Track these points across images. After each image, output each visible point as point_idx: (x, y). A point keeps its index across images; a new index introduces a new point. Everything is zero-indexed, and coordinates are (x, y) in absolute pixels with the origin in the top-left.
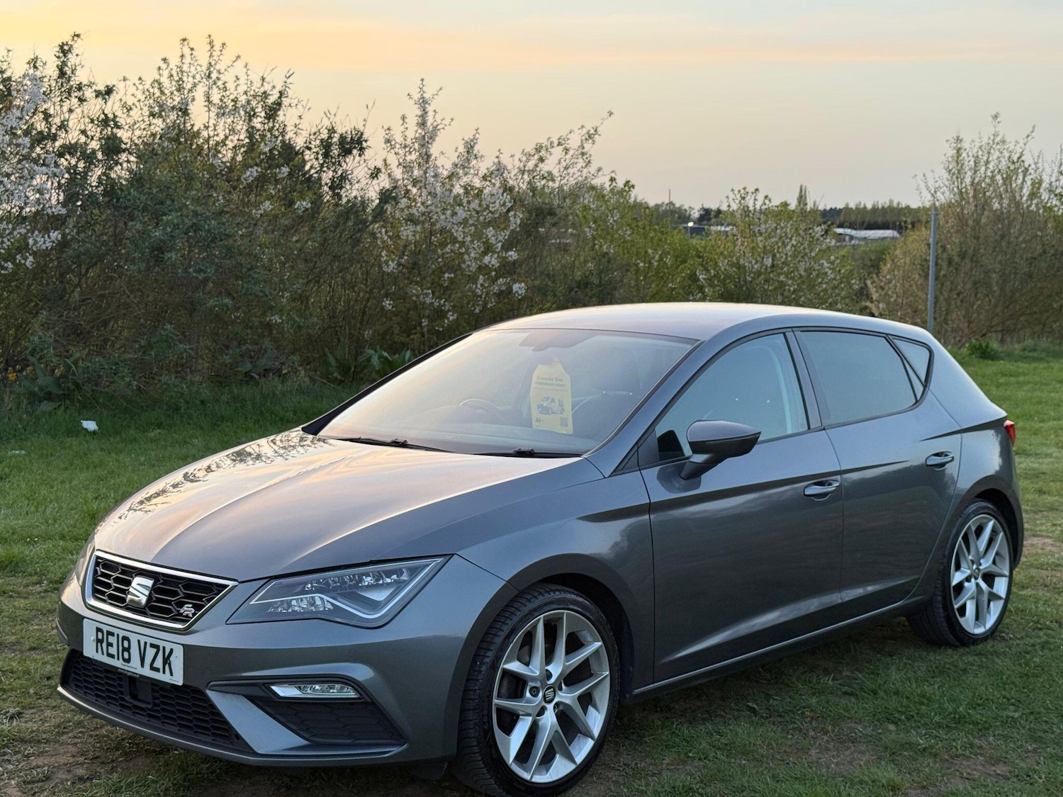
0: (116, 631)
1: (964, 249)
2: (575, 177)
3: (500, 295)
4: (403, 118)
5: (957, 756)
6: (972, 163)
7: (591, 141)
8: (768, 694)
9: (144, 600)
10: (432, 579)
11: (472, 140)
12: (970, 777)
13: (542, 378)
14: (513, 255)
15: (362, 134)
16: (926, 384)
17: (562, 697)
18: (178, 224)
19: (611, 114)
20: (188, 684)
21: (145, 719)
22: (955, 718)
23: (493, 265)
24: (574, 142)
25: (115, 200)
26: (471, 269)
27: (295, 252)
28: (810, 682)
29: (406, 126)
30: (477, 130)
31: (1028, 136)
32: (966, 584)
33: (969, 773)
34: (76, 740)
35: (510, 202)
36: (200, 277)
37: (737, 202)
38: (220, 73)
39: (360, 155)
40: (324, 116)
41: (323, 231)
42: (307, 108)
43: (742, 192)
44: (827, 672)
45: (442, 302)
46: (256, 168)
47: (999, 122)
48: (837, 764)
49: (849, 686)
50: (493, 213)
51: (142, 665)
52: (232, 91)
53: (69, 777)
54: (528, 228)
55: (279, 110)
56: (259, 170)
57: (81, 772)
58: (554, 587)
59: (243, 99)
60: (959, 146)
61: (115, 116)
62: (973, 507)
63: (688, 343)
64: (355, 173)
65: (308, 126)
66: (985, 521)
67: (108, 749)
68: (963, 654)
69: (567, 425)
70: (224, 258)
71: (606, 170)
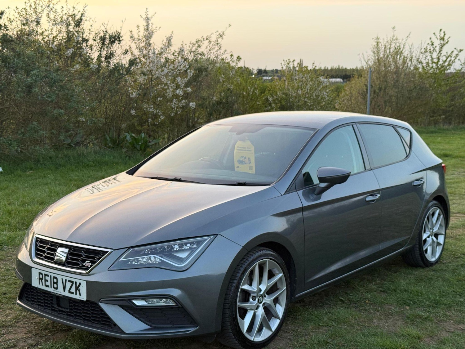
0: (50, 274)
1: (380, 86)
2: (214, 54)
3: (183, 108)
4: (138, 27)
5: (441, 321)
6: (383, 48)
7: (221, 38)
8: (346, 293)
9: (64, 259)
10: (209, 246)
11: (170, 37)
12: (450, 331)
13: (240, 148)
14: (189, 90)
15: (120, 33)
16: (410, 146)
17: (266, 300)
18: (38, 75)
19: (230, 25)
20: (89, 300)
21: (65, 317)
22: (435, 302)
23: (181, 94)
24: (213, 38)
25: (8, 64)
26: (170, 96)
27: (91, 88)
28: (364, 286)
29: (139, 30)
30: (172, 32)
31: (407, 37)
32: (428, 239)
33: (449, 329)
34: (25, 325)
35: (188, 65)
36: (49, 100)
37: (286, 65)
38: (54, 5)
39: (119, 43)
40: (102, 25)
41: (103, 78)
42: (95, 21)
43: (288, 61)
44: (370, 281)
45: (158, 111)
46: (72, 49)
47: (395, 31)
48: (388, 326)
49: (382, 288)
50: (180, 70)
51: (64, 291)
52: (60, 13)
53: (25, 345)
54: (195, 78)
55: (81, 22)
56: (74, 50)
57: (31, 341)
58: (262, 248)
59: (65, 17)
60: (378, 41)
61: (5, 25)
62: (431, 204)
63: (312, 130)
64: (117, 52)
65: (95, 30)
66: (436, 210)
67: (42, 329)
68: (428, 271)
69: (252, 170)
70: (59, 91)
71: (228, 51)
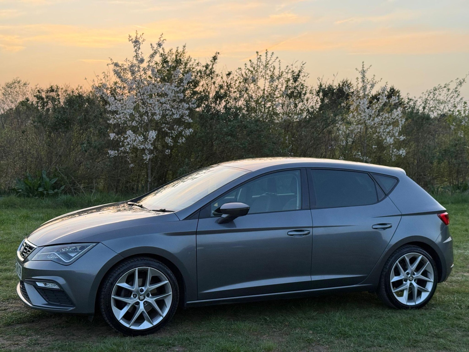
7: (461, 85)
10: (90, 250)
14: (402, 138)
16: (388, 194)
17: (148, 299)
24: (452, 87)
29: (358, 82)
30: (386, 83)
32: (404, 283)
55: (299, 78)
66: (417, 256)
